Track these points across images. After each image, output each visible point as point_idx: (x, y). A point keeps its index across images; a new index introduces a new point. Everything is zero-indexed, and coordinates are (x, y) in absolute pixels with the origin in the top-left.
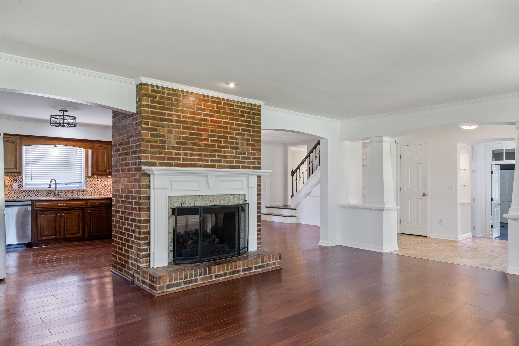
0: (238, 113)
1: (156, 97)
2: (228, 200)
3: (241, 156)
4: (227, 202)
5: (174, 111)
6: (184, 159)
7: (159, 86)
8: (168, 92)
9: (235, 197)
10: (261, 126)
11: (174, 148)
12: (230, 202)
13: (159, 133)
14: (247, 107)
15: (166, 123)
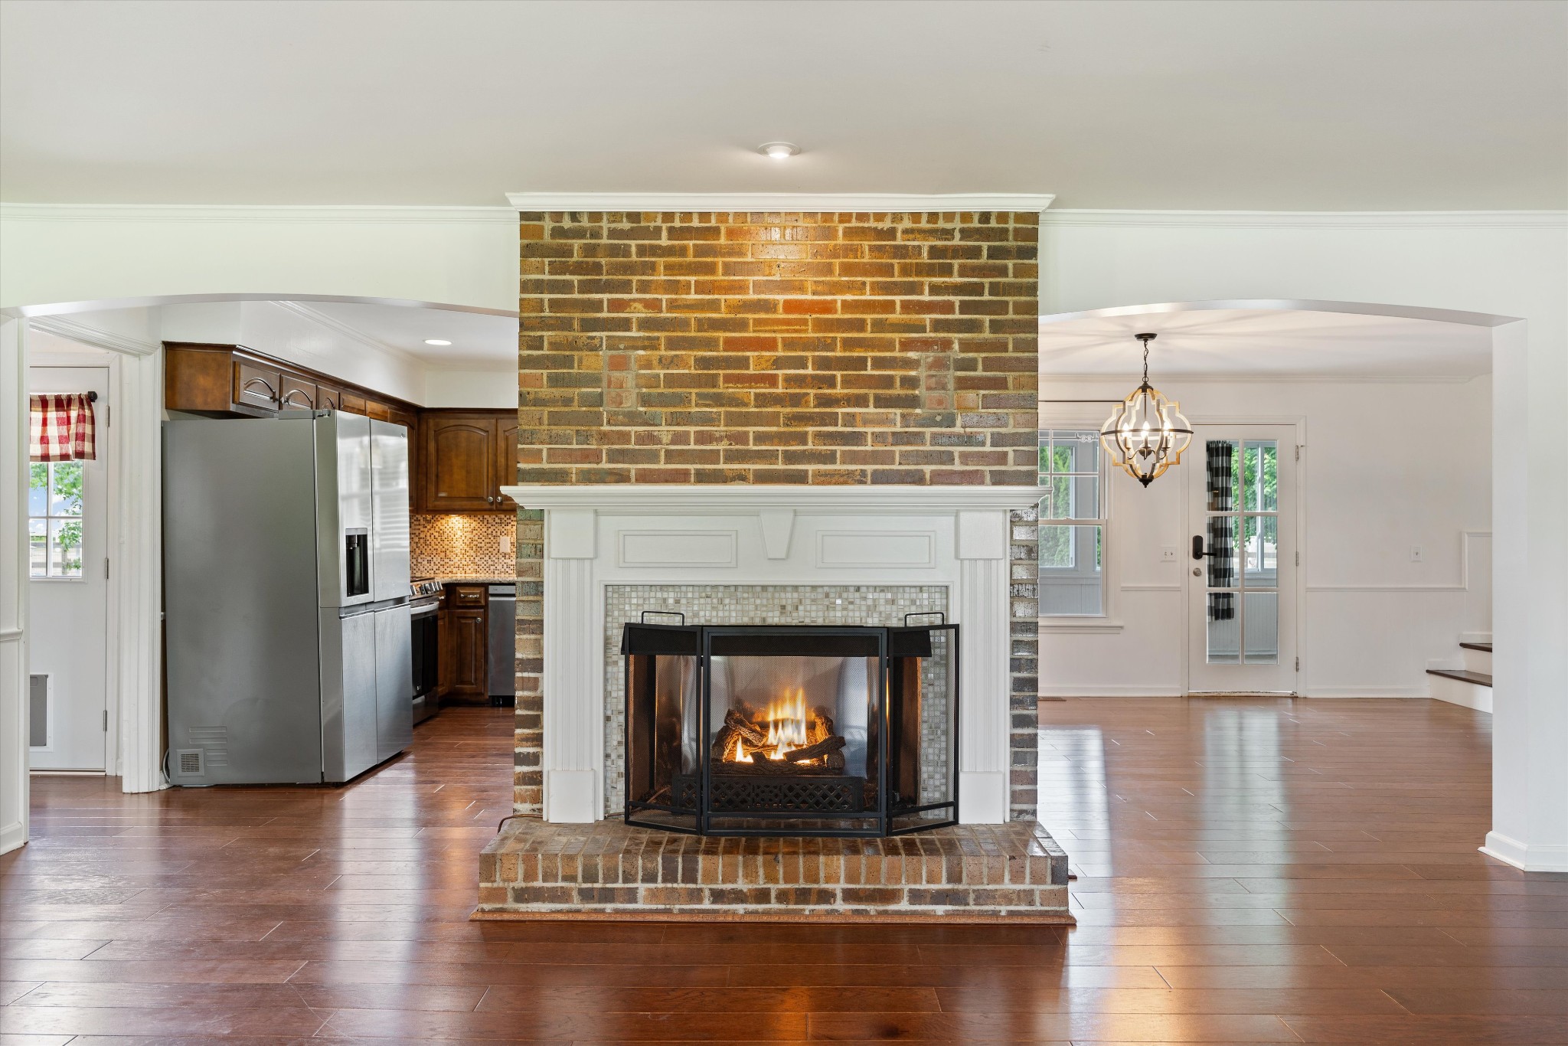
0: (914, 261)
1: (567, 252)
2: (864, 608)
3: (928, 431)
4: (857, 614)
5: (634, 290)
6: (670, 456)
7: (579, 212)
8: (613, 225)
9: (899, 596)
10: (1039, 299)
11: (632, 418)
12: (875, 615)
13: (580, 371)
14: (962, 231)
15: (604, 334)
